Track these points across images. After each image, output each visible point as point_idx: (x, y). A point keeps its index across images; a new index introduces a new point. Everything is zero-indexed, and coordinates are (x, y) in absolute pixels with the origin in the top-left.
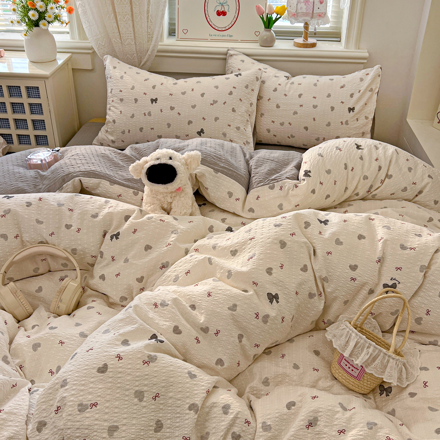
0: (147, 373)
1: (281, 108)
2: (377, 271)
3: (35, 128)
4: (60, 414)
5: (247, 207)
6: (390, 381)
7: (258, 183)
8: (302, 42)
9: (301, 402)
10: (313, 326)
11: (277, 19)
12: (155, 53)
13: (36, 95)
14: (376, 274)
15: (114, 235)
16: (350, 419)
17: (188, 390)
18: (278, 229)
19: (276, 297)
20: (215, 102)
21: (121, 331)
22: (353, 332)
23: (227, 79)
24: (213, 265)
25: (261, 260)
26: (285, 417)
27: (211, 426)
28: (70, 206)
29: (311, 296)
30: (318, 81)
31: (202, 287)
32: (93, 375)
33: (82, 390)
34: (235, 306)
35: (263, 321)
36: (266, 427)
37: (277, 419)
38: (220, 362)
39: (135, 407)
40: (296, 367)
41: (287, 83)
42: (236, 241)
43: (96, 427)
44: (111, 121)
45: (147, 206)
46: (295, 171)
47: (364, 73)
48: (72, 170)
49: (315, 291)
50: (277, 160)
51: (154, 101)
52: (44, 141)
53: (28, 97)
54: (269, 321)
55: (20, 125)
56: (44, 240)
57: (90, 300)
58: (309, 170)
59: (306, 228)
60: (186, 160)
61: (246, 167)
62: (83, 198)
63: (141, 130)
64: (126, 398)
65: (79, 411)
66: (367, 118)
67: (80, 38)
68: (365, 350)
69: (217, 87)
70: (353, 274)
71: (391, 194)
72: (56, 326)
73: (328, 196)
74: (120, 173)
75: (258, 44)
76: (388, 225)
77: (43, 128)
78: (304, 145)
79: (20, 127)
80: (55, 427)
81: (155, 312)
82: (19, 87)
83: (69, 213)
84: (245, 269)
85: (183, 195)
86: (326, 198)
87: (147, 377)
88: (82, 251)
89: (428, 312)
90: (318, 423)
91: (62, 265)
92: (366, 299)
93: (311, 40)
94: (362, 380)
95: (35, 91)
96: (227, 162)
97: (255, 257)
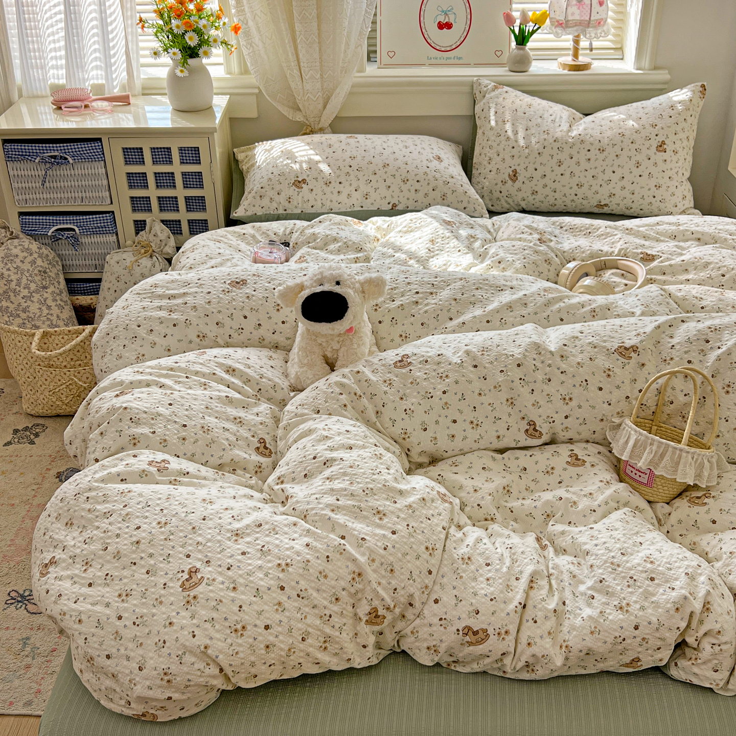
3: (189, 210)
8: (571, 63)
11: (533, 32)
13: (193, 160)
53: (181, 162)
55: (165, 205)
67: (240, 73)
75: (507, 68)
77: (200, 209)
79: (166, 208)
85: (356, 338)
93: (582, 60)
95: (192, 154)
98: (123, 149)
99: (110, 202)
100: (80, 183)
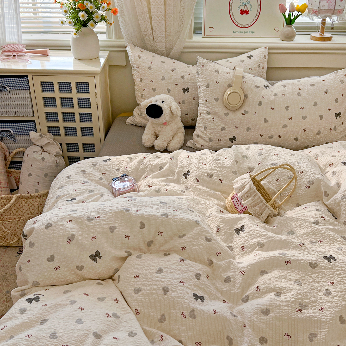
3: (81, 121)
8: (319, 36)
11: (298, 16)
13: (85, 90)
51: (186, 90)
52: (89, 132)
53: (77, 92)
55: (67, 118)
77: (88, 120)
79: (67, 120)
82: (70, 83)
93: (326, 35)
95: (84, 86)
98: (41, 82)
99: (32, 115)
100: (14, 103)
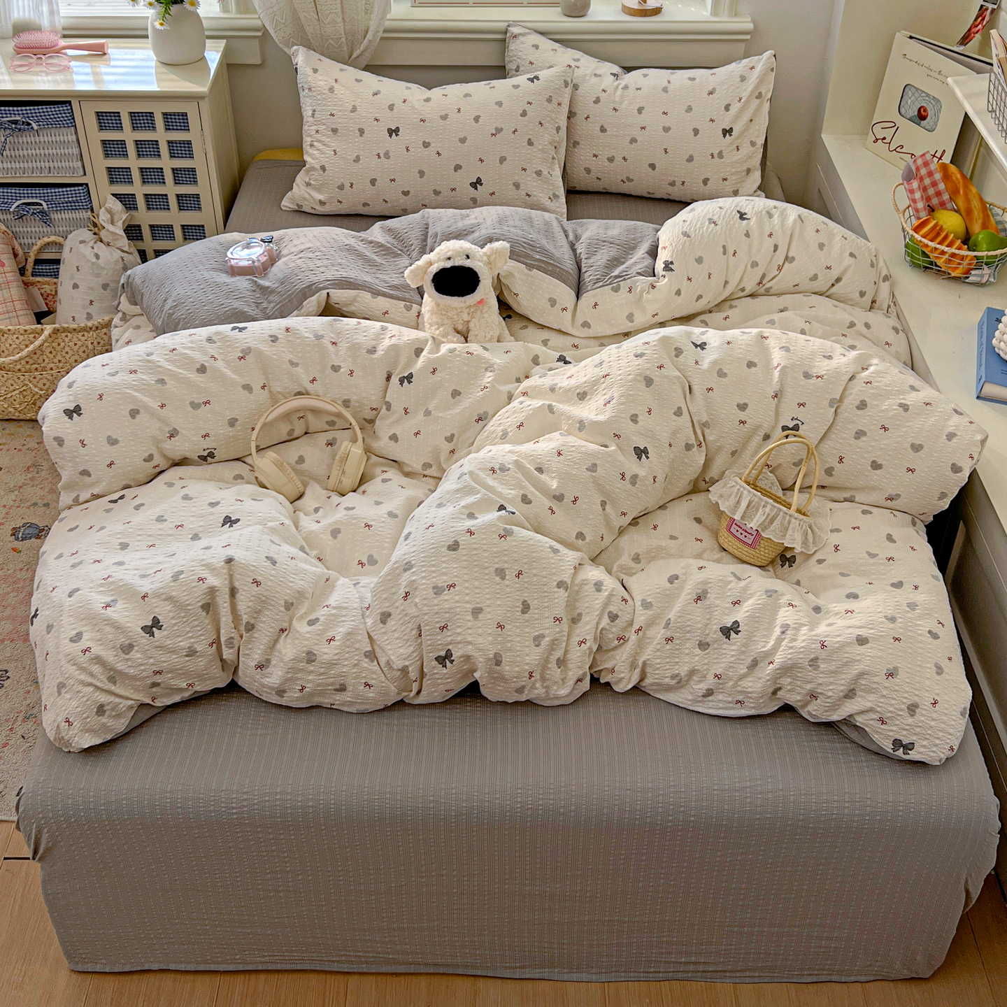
0: (505, 548)
1: (608, 133)
2: (773, 409)
3: (177, 182)
4: (410, 600)
5: (579, 320)
6: (792, 546)
7: (595, 283)
8: (636, 7)
9: (685, 574)
10: (690, 487)
12: (381, 34)
13: (180, 126)
14: (772, 413)
15: (404, 377)
16: (745, 589)
17: (553, 566)
18: (640, 361)
19: (645, 451)
20: (499, 130)
21: (463, 503)
22: (744, 489)
23: (516, 87)
24: (556, 414)
25: (622, 404)
26: (668, 592)
27: (582, 606)
28: (332, 338)
29: (688, 447)
30: (669, 82)
31: (546, 445)
32: (444, 554)
33: (434, 572)
34: (595, 465)
35: (631, 483)
36: (646, 605)
37: (659, 595)
38: (580, 536)
39: (498, 587)
40: (673, 538)
41: (617, 87)
42: (584, 380)
43: (458, 609)
44: (318, 167)
45: (433, 328)
46: (649, 261)
47: (746, 66)
48: (314, 279)
49: (693, 441)
50: (618, 242)
51: (393, 132)
52: (192, 202)
53: (167, 129)
54: (638, 482)
55: (149, 177)
56: (304, 392)
57: (378, 470)
58: (670, 260)
59: (677, 356)
60: (489, 257)
61: (573, 257)
62: (348, 324)
63: (373, 182)
64: (487, 577)
65: (435, 594)
66: (753, 144)
67: (239, 11)
68: (761, 510)
69: (500, 104)
70: (742, 415)
71: (794, 286)
72: (353, 506)
73: (700, 297)
74: (381, 276)
75: (560, 10)
76: (787, 345)
78: (649, 193)
80: (406, 615)
81: (494, 479)
82: (151, 113)
83: (331, 348)
84: (601, 418)
85: (486, 309)
86: (697, 301)
87: (506, 552)
88: (358, 402)
89: (841, 459)
90: (708, 595)
91: (328, 423)
92: (760, 447)
94: (758, 547)
96: (543, 251)
97: (614, 401)
98: (97, 113)
99: (82, 173)
100: (46, 152)
